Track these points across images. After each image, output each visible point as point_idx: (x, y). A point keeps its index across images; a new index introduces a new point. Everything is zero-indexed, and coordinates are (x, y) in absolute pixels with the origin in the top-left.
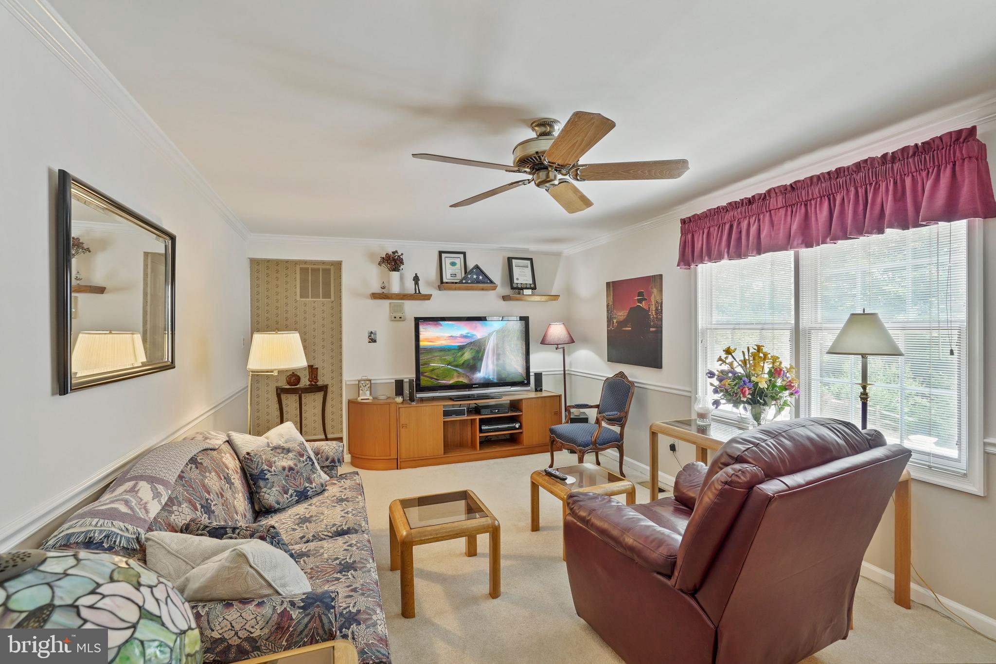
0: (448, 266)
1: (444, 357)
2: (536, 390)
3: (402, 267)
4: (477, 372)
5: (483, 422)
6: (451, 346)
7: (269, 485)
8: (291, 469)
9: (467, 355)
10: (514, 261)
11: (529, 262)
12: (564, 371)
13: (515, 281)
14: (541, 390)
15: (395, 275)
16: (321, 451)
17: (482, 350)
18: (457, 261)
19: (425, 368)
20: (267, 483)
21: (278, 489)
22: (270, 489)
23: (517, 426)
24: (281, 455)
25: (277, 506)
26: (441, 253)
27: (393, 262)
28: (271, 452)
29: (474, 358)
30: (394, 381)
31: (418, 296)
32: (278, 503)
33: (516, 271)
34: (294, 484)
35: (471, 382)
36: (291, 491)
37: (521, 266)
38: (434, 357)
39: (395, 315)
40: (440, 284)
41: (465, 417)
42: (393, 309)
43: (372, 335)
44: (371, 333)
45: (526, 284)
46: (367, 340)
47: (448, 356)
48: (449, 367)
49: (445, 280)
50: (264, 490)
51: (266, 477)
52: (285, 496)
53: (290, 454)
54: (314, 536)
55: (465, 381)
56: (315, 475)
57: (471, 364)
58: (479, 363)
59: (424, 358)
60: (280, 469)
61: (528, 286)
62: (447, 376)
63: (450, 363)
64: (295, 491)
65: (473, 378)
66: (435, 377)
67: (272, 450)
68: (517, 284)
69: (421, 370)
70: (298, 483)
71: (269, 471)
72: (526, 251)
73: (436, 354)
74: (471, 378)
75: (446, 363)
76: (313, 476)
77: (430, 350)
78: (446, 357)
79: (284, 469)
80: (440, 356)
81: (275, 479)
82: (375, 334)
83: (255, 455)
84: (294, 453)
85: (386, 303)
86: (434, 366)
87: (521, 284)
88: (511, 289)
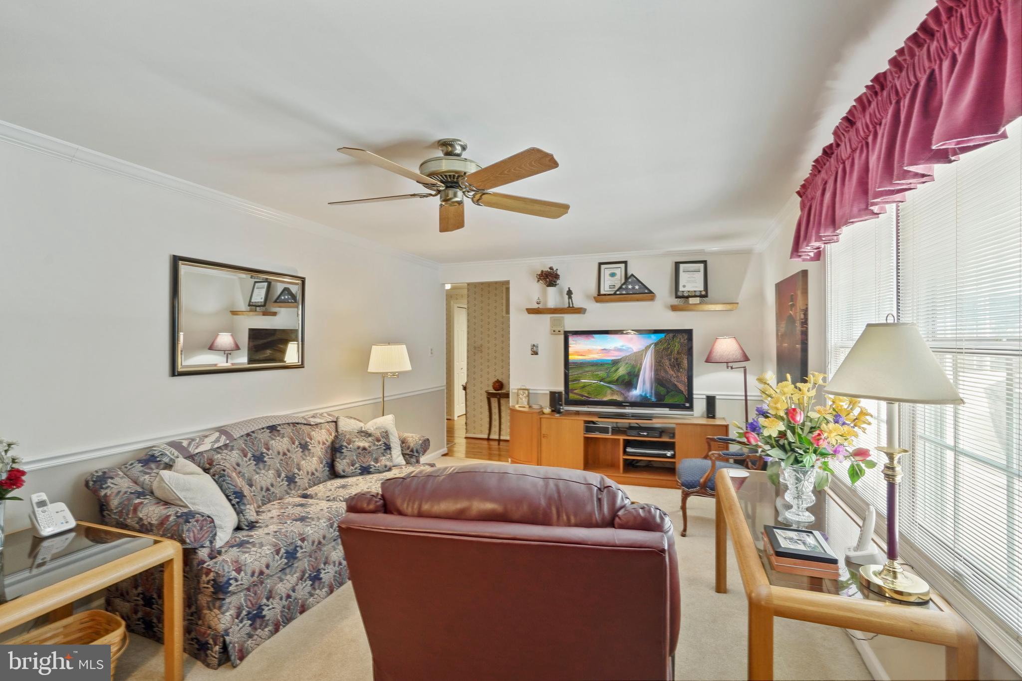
0: (607, 277)
1: (597, 373)
2: (708, 417)
3: (558, 282)
4: (633, 389)
5: (627, 443)
6: (603, 360)
7: (342, 458)
8: (364, 449)
9: (622, 371)
10: (682, 266)
11: (702, 266)
12: (746, 396)
13: (681, 289)
14: (714, 417)
15: (551, 290)
16: (406, 441)
17: (639, 365)
18: (618, 272)
19: (575, 385)
20: (342, 455)
21: (348, 461)
22: (341, 460)
23: (669, 454)
24: (362, 438)
25: (342, 473)
26: (600, 264)
27: (549, 278)
28: (357, 434)
29: (629, 374)
30: (548, 392)
31: (572, 310)
32: (344, 471)
33: (683, 277)
34: (362, 461)
35: (626, 400)
36: (357, 465)
37: (691, 270)
38: (584, 373)
39: (554, 329)
40: (596, 296)
41: (609, 436)
42: (554, 323)
43: (535, 348)
44: (534, 345)
45: (695, 291)
46: (530, 352)
47: (601, 371)
48: (602, 383)
49: (602, 292)
50: (338, 460)
51: (343, 451)
52: (352, 467)
53: (370, 439)
54: (334, 498)
55: (619, 398)
56: (384, 458)
57: (626, 380)
58: (635, 380)
59: (573, 374)
60: (356, 447)
61: (698, 294)
62: (600, 394)
63: (603, 379)
64: (361, 466)
65: (628, 396)
66: (586, 395)
67: (358, 433)
68: (683, 291)
69: (570, 387)
70: (365, 460)
71: (347, 447)
72: (702, 252)
73: (587, 369)
74: (626, 395)
75: (598, 379)
76: (381, 458)
77: (580, 365)
78: (599, 373)
79: (359, 448)
80: (591, 371)
81: (348, 454)
82: (537, 347)
83: (342, 434)
84: (373, 438)
85: (547, 318)
86: (585, 382)
87: (689, 291)
88: (676, 298)
